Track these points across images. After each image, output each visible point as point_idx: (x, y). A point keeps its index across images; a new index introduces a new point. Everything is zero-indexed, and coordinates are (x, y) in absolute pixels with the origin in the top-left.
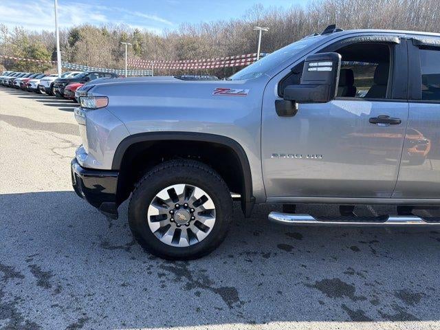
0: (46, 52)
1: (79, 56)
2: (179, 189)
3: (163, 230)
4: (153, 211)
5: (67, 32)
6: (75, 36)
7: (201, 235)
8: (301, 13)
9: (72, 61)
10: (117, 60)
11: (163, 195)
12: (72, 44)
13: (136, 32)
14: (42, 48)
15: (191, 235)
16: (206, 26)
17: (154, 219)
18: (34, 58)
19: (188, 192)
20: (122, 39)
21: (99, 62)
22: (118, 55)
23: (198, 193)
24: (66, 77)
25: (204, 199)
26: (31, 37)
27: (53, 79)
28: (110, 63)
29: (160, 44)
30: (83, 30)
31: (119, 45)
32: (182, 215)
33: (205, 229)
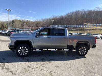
0: (6, 25)
1: (14, 26)
2: (23, 47)
3: (20, 53)
4: (19, 50)
5: (11, 21)
6: (13, 21)
7: (26, 54)
8: (63, 16)
9: (12, 27)
10: (23, 27)
11: (20, 48)
12: (12, 23)
13: (27, 21)
14: (5, 24)
15: (24, 54)
16: (43, 19)
17: (19, 51)
18: (3, 26)
19: (24, 48)
20: (24, 22)
21: (18, 27)
22: (23, 25)
23: (25, 48)
24: (10, 31)
25: (26, 48)
26: (3, 22)
27: (7, 32)
28: (21, 27)
29: (33, 23)
30: (15, 20)
31: (23, 23)
32: (23, 51)
33: (26, 53)
